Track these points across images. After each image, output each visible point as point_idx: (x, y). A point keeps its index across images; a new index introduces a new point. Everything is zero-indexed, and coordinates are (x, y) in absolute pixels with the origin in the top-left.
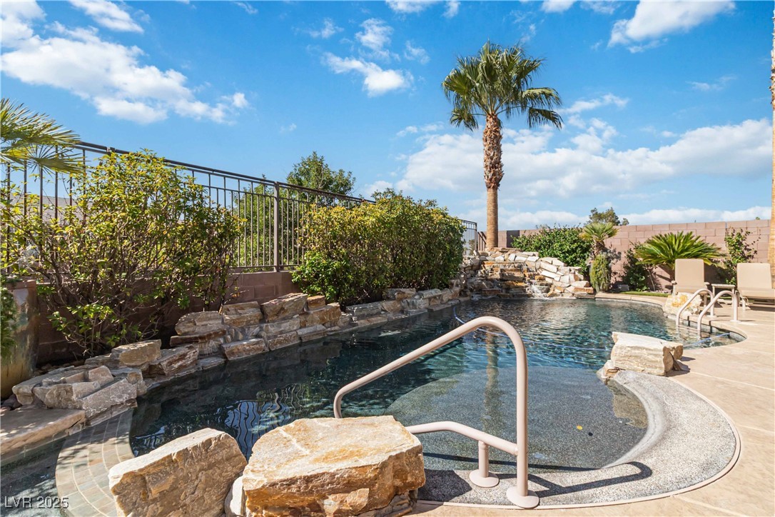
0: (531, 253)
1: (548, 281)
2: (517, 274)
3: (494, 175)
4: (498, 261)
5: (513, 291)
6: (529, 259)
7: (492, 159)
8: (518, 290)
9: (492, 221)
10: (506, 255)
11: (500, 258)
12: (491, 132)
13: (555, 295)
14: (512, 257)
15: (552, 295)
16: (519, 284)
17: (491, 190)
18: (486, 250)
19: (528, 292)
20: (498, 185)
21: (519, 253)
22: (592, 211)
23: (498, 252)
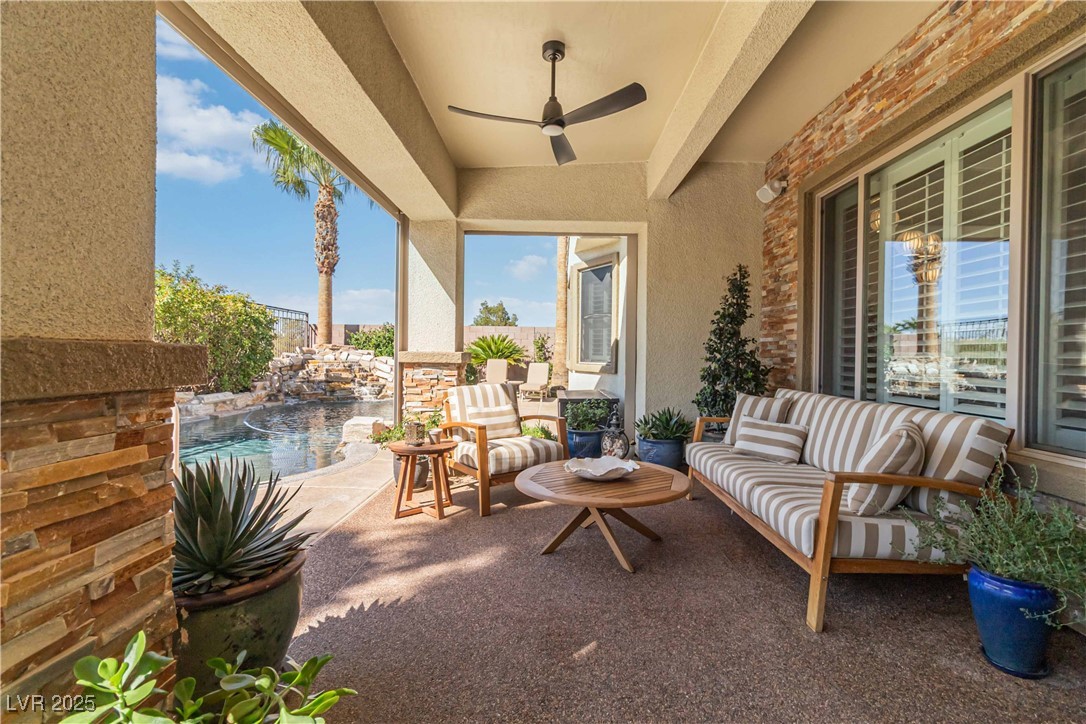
0: (366, 352)
1: (382, 381)
2: (345, 375)
3: (326, 258)
4: (326, 359)
5: (338, 394)
6: (364, 357)
7: (324, 239)
8: (344, 393)
9: (324, 312)
10: (337, 353)
11: (330, 356)
12: (323, 206)
13: (387, 396)
14: (343, 356)
15: (383, 397)
16: (347, 386)
17: (323, 275)
18: (314, 347)
19: (356, 395)
20: (333, 271)
21: (352, 351)
22: (482, 304)
23: (327, 350)
